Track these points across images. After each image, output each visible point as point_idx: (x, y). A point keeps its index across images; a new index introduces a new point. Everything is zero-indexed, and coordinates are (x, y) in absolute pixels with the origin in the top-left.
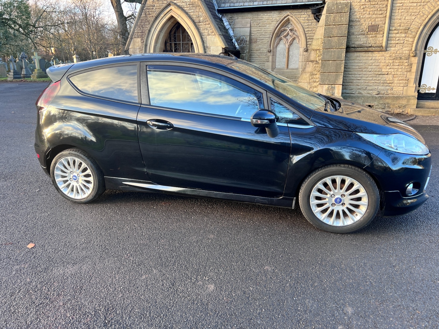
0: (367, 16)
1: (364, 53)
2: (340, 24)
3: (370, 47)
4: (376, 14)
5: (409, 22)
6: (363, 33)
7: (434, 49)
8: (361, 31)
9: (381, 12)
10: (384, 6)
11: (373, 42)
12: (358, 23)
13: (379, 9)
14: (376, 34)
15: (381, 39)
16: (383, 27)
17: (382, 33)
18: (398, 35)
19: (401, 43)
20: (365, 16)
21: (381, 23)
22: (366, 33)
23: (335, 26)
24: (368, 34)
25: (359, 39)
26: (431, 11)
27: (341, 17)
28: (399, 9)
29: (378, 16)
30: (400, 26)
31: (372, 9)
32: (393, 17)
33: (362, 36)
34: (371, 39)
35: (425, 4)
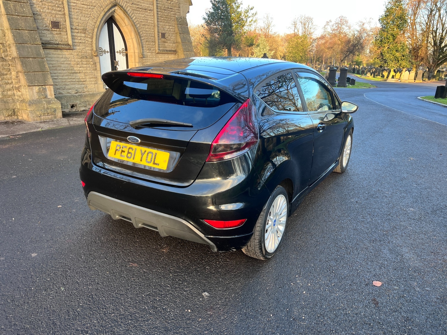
0: (47, 11)
1: (53, 50)
2: (24, 15)
3: (58, 44)
4: (55, 10)
5: (85, 23)
6: (47, 28)
7: (103, 49)
8: (44, 26)
9: (59, 8)
10: (61, 3)
11: (59, 39)
12: (40, 17)
13: (56, 5)
14: (60, 31)
15: (66, 37)
16: (64, 24)
17: (65, 30)
18: (79, 35)
19: (84, 43)
20: (45, 10)
21: (62, 20)
22: (50, 29)
23: (19, 17)
24: (52, 30)
25: (45, 35)
26: (98, 15)
27: (22, 8)
28: (74, 9)
29: (58, 12)
30: (78, 25)
31: (50, 4)
32: (71, 16)
33: (47, 32)
34: (56, 35)
35: (93, 7)
